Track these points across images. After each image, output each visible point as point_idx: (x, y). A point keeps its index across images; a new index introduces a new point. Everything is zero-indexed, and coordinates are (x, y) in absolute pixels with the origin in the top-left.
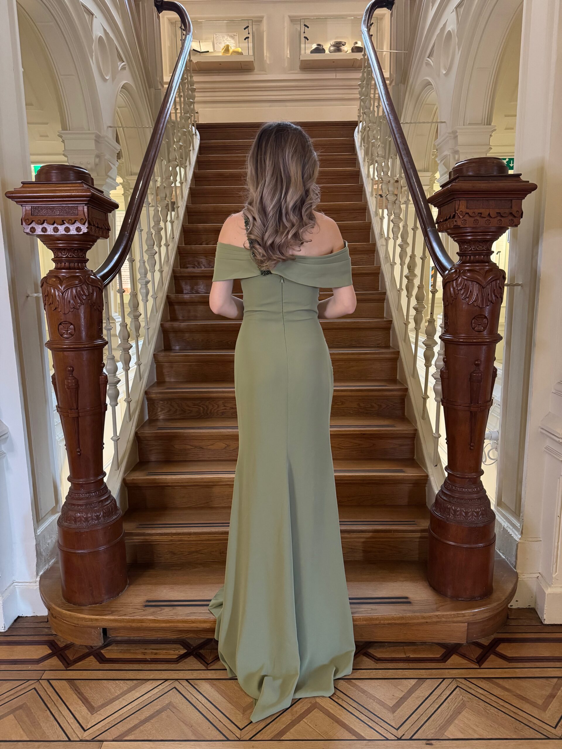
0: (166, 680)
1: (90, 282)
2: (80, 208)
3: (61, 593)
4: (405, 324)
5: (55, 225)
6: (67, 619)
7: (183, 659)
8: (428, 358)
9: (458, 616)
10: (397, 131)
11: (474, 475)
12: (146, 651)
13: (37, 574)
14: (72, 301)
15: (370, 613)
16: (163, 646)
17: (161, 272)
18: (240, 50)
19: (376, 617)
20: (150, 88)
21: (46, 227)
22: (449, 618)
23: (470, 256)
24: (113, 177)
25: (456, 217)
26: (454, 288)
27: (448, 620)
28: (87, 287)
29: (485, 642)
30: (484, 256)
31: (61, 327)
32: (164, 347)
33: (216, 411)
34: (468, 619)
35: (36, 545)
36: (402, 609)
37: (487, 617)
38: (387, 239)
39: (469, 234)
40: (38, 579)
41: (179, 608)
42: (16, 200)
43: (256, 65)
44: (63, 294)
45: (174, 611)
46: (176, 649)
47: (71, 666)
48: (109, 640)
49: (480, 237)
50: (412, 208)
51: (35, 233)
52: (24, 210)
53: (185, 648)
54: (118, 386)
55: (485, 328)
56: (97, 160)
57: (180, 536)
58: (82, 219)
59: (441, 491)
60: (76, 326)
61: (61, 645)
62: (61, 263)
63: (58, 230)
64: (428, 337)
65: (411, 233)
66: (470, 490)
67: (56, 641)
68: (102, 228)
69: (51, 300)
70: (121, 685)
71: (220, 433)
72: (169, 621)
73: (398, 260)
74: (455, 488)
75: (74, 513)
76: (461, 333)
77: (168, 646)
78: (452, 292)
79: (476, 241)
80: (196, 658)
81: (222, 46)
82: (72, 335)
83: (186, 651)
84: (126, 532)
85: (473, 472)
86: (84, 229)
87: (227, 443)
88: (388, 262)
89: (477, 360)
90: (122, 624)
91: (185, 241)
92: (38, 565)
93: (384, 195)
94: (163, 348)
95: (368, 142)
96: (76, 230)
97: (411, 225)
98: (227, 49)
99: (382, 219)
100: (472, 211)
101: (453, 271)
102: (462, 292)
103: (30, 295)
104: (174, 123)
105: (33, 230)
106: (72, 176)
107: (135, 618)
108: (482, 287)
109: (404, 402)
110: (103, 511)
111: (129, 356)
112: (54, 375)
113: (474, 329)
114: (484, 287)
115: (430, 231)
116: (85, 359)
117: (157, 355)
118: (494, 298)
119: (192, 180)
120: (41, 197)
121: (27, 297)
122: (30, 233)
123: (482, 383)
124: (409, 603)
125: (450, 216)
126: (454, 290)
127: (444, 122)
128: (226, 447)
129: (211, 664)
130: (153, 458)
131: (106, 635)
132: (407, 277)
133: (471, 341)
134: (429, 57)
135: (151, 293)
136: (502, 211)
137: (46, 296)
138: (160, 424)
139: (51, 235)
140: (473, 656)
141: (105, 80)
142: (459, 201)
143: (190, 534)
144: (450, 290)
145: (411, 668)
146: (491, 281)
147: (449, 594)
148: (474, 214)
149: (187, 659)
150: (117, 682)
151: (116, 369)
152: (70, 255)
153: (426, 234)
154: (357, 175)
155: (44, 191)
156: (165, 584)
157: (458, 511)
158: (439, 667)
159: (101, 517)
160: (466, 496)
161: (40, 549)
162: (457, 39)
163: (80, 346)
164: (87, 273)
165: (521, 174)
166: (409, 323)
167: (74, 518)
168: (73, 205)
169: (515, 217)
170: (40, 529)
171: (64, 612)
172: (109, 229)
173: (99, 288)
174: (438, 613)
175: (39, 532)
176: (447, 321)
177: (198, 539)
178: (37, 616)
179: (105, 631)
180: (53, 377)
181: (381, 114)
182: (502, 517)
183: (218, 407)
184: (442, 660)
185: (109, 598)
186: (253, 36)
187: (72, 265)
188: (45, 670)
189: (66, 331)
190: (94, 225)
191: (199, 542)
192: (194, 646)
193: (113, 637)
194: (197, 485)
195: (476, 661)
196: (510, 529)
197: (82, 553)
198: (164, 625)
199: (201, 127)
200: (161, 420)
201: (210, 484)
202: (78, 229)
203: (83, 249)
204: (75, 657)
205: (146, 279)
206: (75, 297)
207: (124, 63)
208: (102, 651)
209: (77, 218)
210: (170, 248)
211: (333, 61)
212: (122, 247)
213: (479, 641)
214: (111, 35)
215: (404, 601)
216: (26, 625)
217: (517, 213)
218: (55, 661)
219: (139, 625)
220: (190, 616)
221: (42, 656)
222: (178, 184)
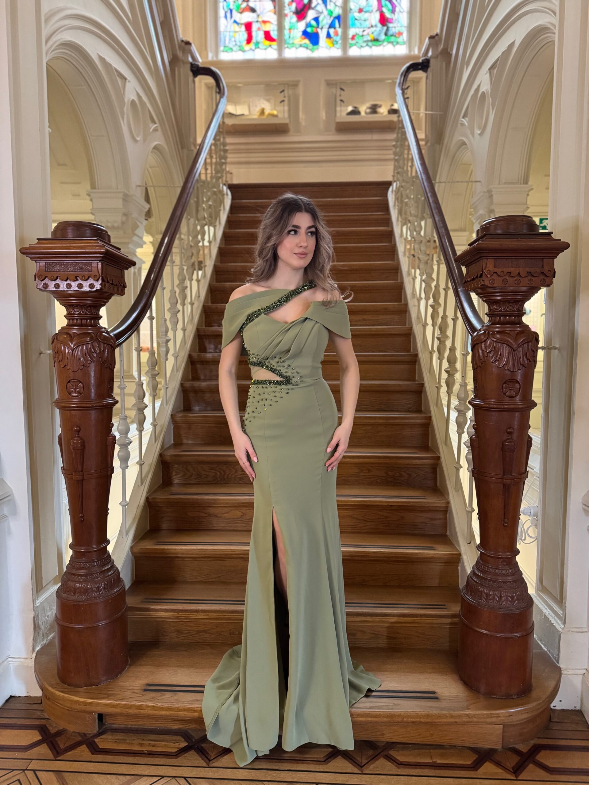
0: (163, 777)
1: (102, 340)
2: (94, 264)
3: (56, 671)
4: (437, 387)
5: (68, 281)
6: (60, 702)
7: (183, 753)
8: (460, 425)
9: (491, 716)
10: (429, 190)
11: (508, 555)
12: (143, 742)
13: (33, 650)
14: (82, 359)
15: (392, 709)
16: (162, 737)
17: (184, 330)
18: (275, 112)
19: (398, 714)
20: (182, 148)
21: (59, 283)
22: (481, 718)
23: (500, 317)
24: (140, 235)
25: (483, 276)
26: (483, 351)
27: (480, 720)
28: (98, 344)
29: (524, 748)
30: (515, 317)
31: (70, 384)
32: (184, 408)
33: (233, 476)
34: (503, 720)
35: (34, 617)
36: (428, 705)
37: (525, 719)
38: (419, 300)
39: (498, 294)
40: (34, 655)
41: (181, 694)
42: (30, 256)
43: (291, 127)
44: (73, 351)
45: (176, 698)
46: (175, 741)
47: (59, 756)
48: (104, 727)
49: (510, 298)
50: (444, 268)
51: (47, 290)
52: (38, 266)
53: (186, 740)
54: (130, 447)
55: (517, 394)
56: (124, 218)
57: (187, 614)
58: (96, 275)
59: (473, 572)
60: (84, 385)
61: (53, 730)
62: (73, 320)
63: (71, 286)
64: (461, 402)
65: (442, 293)
66: (504, 572)
67: (47, 726)
68: (117, 285)
69: (60, 357)
70: (113, 780)
71: (236, 500)
72: (169, 708)
73: (429, 321)
74: (488, 569)
75: (74, 583)
76: (491, 399)
77: (168, 737)
78: (481, 354)
79: (506, 302)
80: (197, 753)
81: (258, 109)
82: (81, 394)
83: (187, 744)
84: (128, 606)
85: (508, 552)
86: (98, 286)
87: (244, 511)
88: (420, 323)
89: (509, 428)
90: (118, 710)
91: (211, 300)
92: (35, 640)
93: (416, 254)
94: (182, 408)
95: (402, 201)
96: (89, 286)
97: (442, 285)
98: (262, 112)
99: (414, 279)
100: (500, 270)
101: (482, 332)
102: (491, 355)
103: (44, 352)
104: (204, 182)
105: (46, 286)
106: (88, 232)
107: (132, 703)
108: (513, 350)
109: (436, 471)
110: (105, 583)
111: (143, 416)
112: (60, 435)
113: (505, 394)
114: (515, 349)
115: (461, 291)
116: (92, 419)
117: (175, 415)
118: (526, 362)
119: (221, 240)
120: (55, 253)
121: (40, 353)
122: (43, 289)
123: (515, 453)
124: (436, 698)
125: (477, 276)
126: (483, 353)
127: (480, 181)
128: (242, 516)
129: (213, 761)
130: (164, 526)
131: (102, 722)
132: (438, 339)
133: (502, 407)
134: (463, 118)
135: (171, 352)
136: (532, 270)
137: (55, 353)
138: (175, 489)
139: (64, 292)
140: (509, 765)
141: (136, 141)
142: (486, 260)
143: (197, 611)
144: (479, 352)
145: (437, 775)
146: (523, 343)
147: (483, 689)
148: (502, 273)
149: (187, 754)
150: (108, 776)
151: (128, 431)
152: (83, 312)
153: (457, 295)
154: (390, 235)
155: (59, 247)
156: (170, 666)
157: (491, 595)
158: (470, 776)
159: (102, 589)
160: (500, 579)
161: (38, 622)
162: (491, 99)
163: (88, 405)
164: (100, 330)
165: (552, 233)
166: (441, 386)
167: (73, 589)
168: (87, 262)
169: (547, 276)
170: (40, 600)
171: (58, 693)
172: (125, 287)
173: (111, 345)
174: (468, 712)
175: (38, 603)
176: (477, 385)
177: (206, 617)
178: (30, 697)
179: (101, 717)
180: (60, 437)
181: (414, 174)
182: (543, 603)
183: (236, 472)
184: (473, 767)
185: (107, 680)
186: (289, 100)
187: (84, 322)
188: (32, 759)
189: (74, 389)
190: (108, 282)
191: (208, 621)
192: (197, 738)
193: (109, 724)
194: (209, 557)
195: (512, 770)
196: (552, 616)
197: (80, 628)
198: (163, 713)
199: (231, 187)
200: (176, 485)
201: (223, 556)
202: (91, 286)
203: (97, 306)
204: (66, 745)
205: (167, 338)
206: (86, 354)
207: (156, 125)
208: (96, 740)
209: (90, 274)
210: (195, 306)
211: (369, 123)
212: (141, 305)
213: (517, 747)
214: (145, 98)
215: (431, 696)
216: (18, 706)
217: (549, 272)
218: (44, 749)
219: (137, 711)
220: (192, 704)
221: (31, 742)
222: (206, 243)
